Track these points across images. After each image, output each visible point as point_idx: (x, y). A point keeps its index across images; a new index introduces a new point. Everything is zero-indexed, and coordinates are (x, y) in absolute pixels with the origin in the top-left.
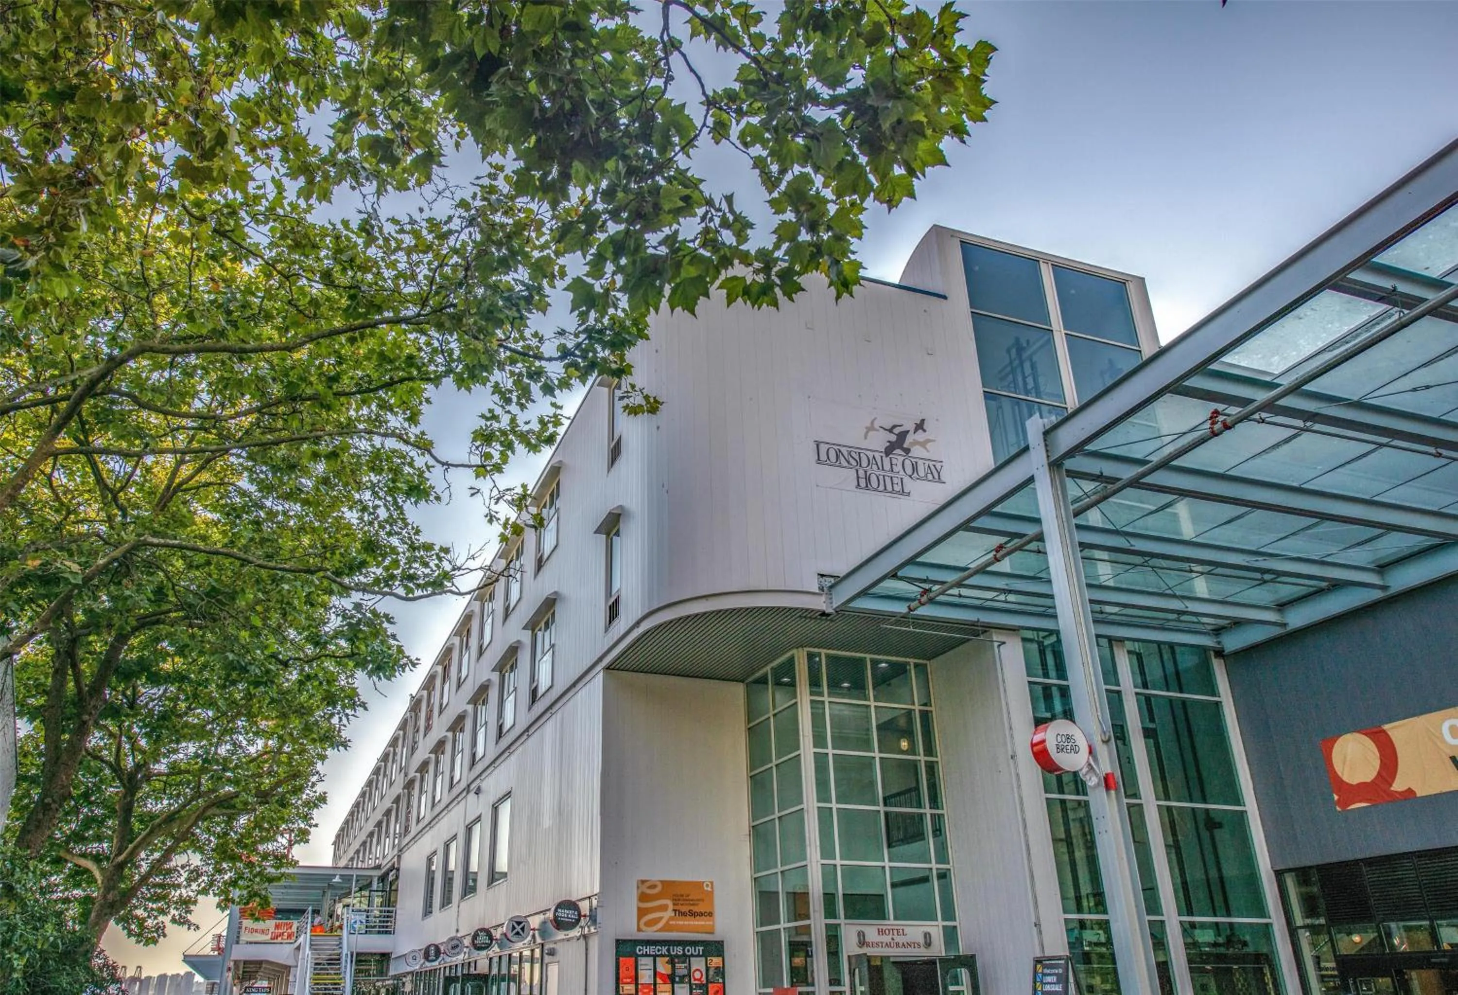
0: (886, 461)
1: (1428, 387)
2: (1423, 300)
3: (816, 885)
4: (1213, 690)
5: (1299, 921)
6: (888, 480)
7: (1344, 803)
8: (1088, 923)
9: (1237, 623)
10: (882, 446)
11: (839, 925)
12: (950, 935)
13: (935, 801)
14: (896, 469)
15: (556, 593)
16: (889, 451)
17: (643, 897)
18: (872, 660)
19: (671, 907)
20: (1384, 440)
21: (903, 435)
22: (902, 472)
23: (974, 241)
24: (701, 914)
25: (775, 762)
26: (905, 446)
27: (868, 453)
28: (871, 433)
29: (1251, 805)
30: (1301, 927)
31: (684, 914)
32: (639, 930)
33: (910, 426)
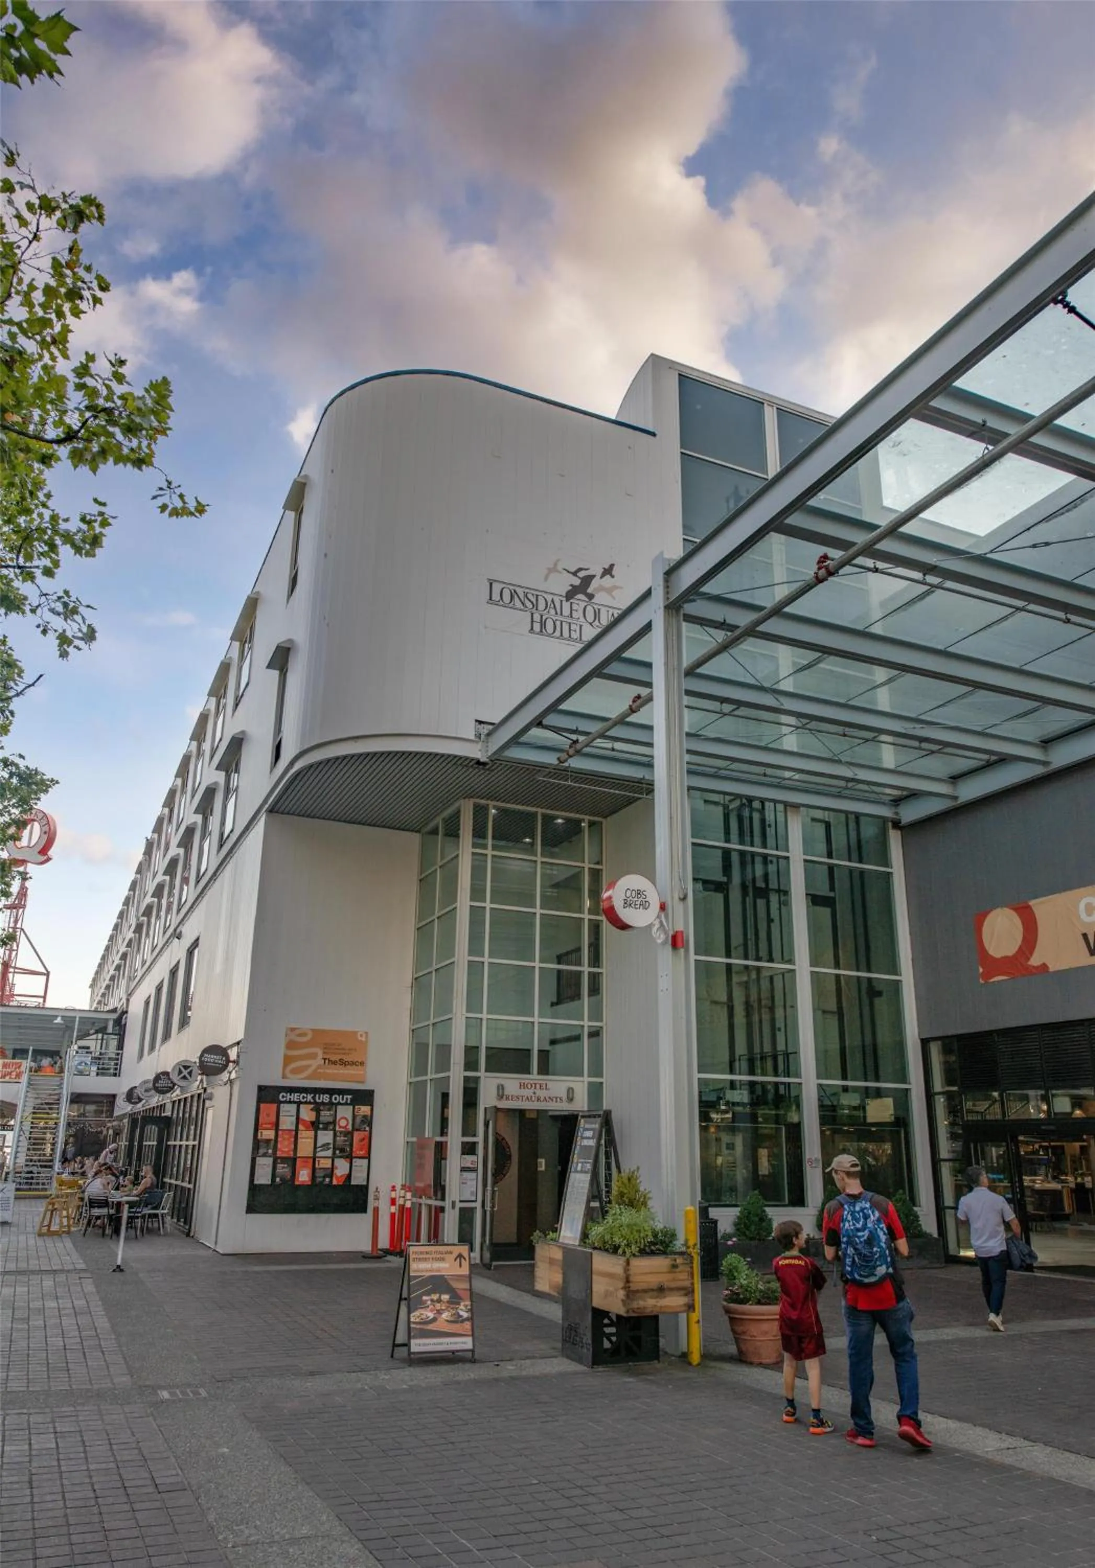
0: (566, 606)
1: (1047, 544)
2: (1006, 435)
3: (458, 1040)
4: (886, 862)
5: (938, 1086)
6: (566, 627)
7: (987, 975)
8: (738, 1083)
9: (914, 795)
10: (564, 589)
11: (479, 1077)
12: (596, 1091)
13: (596, 960)
14: (575, 614)
15: (243, 732)
16: (570, 595)
17: (291, 1045)
18: (544, 816)
19: (320, 1055)
20: (1020, 603)
21: (588, 580)
22: (582, 619)
23: (694, 375)
24: (353, 1063)
25: (437, 914)
26: (589, 591)
27: (546, 596)
28: (552, 576)
29: (907, 976)
30: (939, 1093)
31: (334, 1063)
32: (284, 1077)
33: (598, 571)
